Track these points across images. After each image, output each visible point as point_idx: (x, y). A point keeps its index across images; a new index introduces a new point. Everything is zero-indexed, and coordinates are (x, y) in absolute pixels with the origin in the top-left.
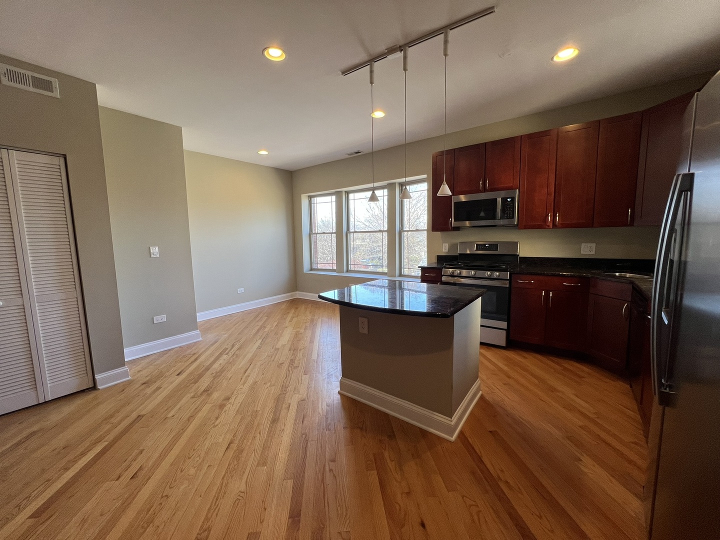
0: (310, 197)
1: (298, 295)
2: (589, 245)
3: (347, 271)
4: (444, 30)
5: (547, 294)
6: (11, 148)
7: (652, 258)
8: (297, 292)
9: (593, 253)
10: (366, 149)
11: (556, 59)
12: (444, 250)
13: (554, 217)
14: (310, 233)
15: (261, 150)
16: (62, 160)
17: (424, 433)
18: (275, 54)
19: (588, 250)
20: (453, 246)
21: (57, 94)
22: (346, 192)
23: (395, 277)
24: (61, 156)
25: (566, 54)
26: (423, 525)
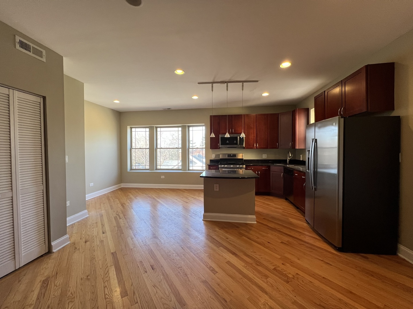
0: (131, 128)
1: (123, 185)
2: (265, 155)
3: (156, 169)
4: (243, 82)
5: (258, 172)
6: (16, 89)
7: (286, 159)
8: (122, 184)
9: (266, 157)
10: (173, 108)
11: (263, 95)
12: (213, 157)
13: (256, 145)
14: (131, 148)
15: (115, 100)
16: (42, 99)
17: (246, 224)
18: (179, 72)
19: (264, 157)
20: (216, 156)
21: (44, 60)
22: (155, 127)
23: (187, 171)
24: (42, 97)
25: (265, 94)
26: (269, 243)
